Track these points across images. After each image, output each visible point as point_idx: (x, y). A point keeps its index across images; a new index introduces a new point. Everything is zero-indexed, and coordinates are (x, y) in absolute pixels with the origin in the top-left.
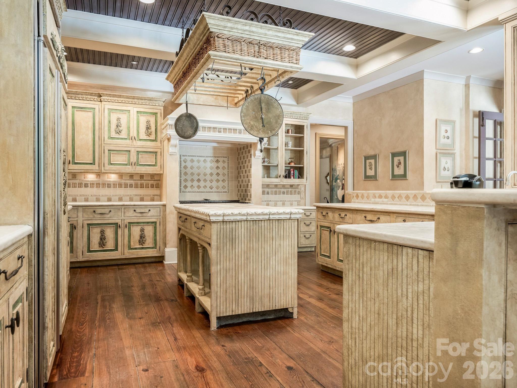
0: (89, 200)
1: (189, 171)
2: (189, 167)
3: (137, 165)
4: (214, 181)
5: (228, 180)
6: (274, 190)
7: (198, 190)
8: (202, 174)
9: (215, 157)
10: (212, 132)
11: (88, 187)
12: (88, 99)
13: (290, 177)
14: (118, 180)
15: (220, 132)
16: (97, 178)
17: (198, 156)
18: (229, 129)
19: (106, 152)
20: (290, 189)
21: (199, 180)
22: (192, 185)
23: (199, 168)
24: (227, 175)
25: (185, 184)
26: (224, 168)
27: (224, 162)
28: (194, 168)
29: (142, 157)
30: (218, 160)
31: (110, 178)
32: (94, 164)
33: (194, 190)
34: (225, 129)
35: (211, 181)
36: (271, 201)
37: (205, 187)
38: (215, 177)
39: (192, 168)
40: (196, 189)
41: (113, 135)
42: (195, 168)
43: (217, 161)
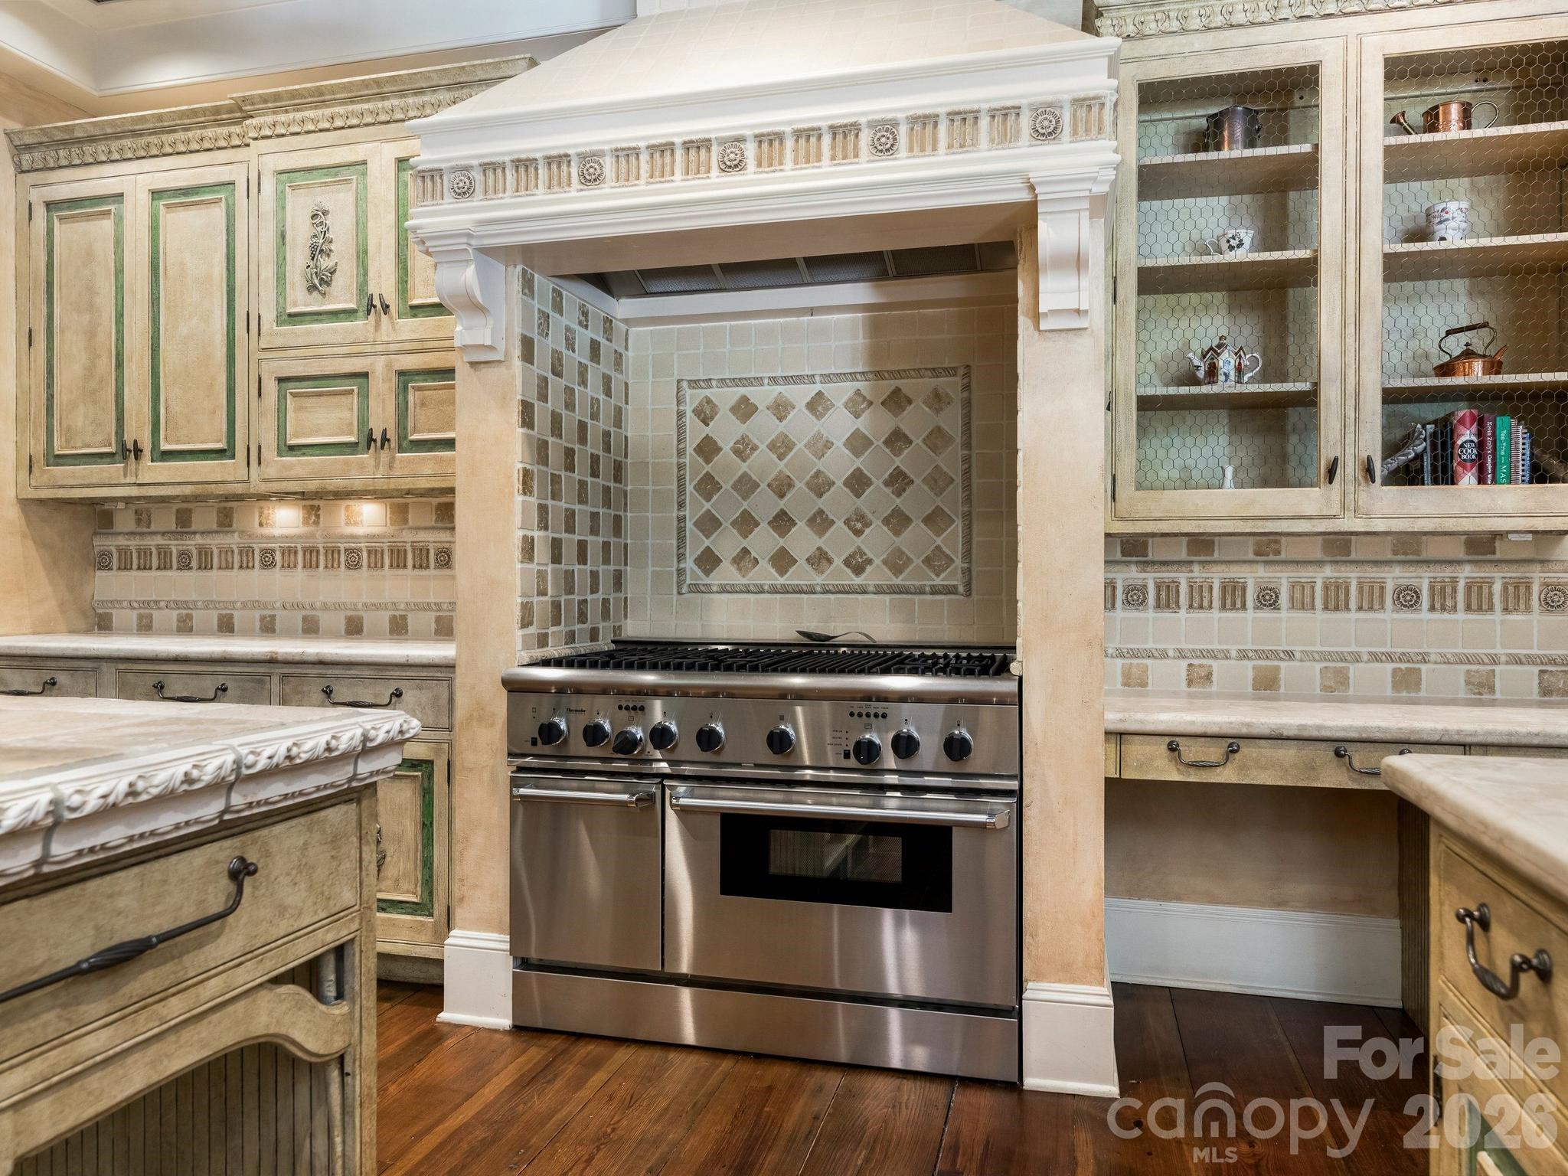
0: (277, 627)
1: (727, 466)
2: (727, 446)
3: (401, 449)
4: (877, 523)
5: (968, 517)
6: (1321, 576)
7: (782, 581)
8: (799, 485)
9: (879, 375)
10: (678, 176)
11: (273, 565)
12: (207, 145)
13: (1445, 476)
14: (390, 529)
15: (738, 166)
16: (306, 522)
17: (774, 380)
18: (804, 135)
19: (271, 387)
20: (1466, 573)
21: (782, 522)
22: (745, 551)
23: (782, 447)
24: (958, 479)
25: (707, 543)
26: (936, 439)
27: (937, 400)
28: (754, 448)
29: (423, 404)
30: (897, 391)
31: (356, 523)
32: (233, 457)
33: (754, 577)
34: (770, 140)
35: (858, 523)
36: (1290, 655)
37: (819, 559)
38: (878, 499)
39: (744, 448)
40: (766, 574)
41: (300, 300)
42: (763, 447)
43: (896, 401)
